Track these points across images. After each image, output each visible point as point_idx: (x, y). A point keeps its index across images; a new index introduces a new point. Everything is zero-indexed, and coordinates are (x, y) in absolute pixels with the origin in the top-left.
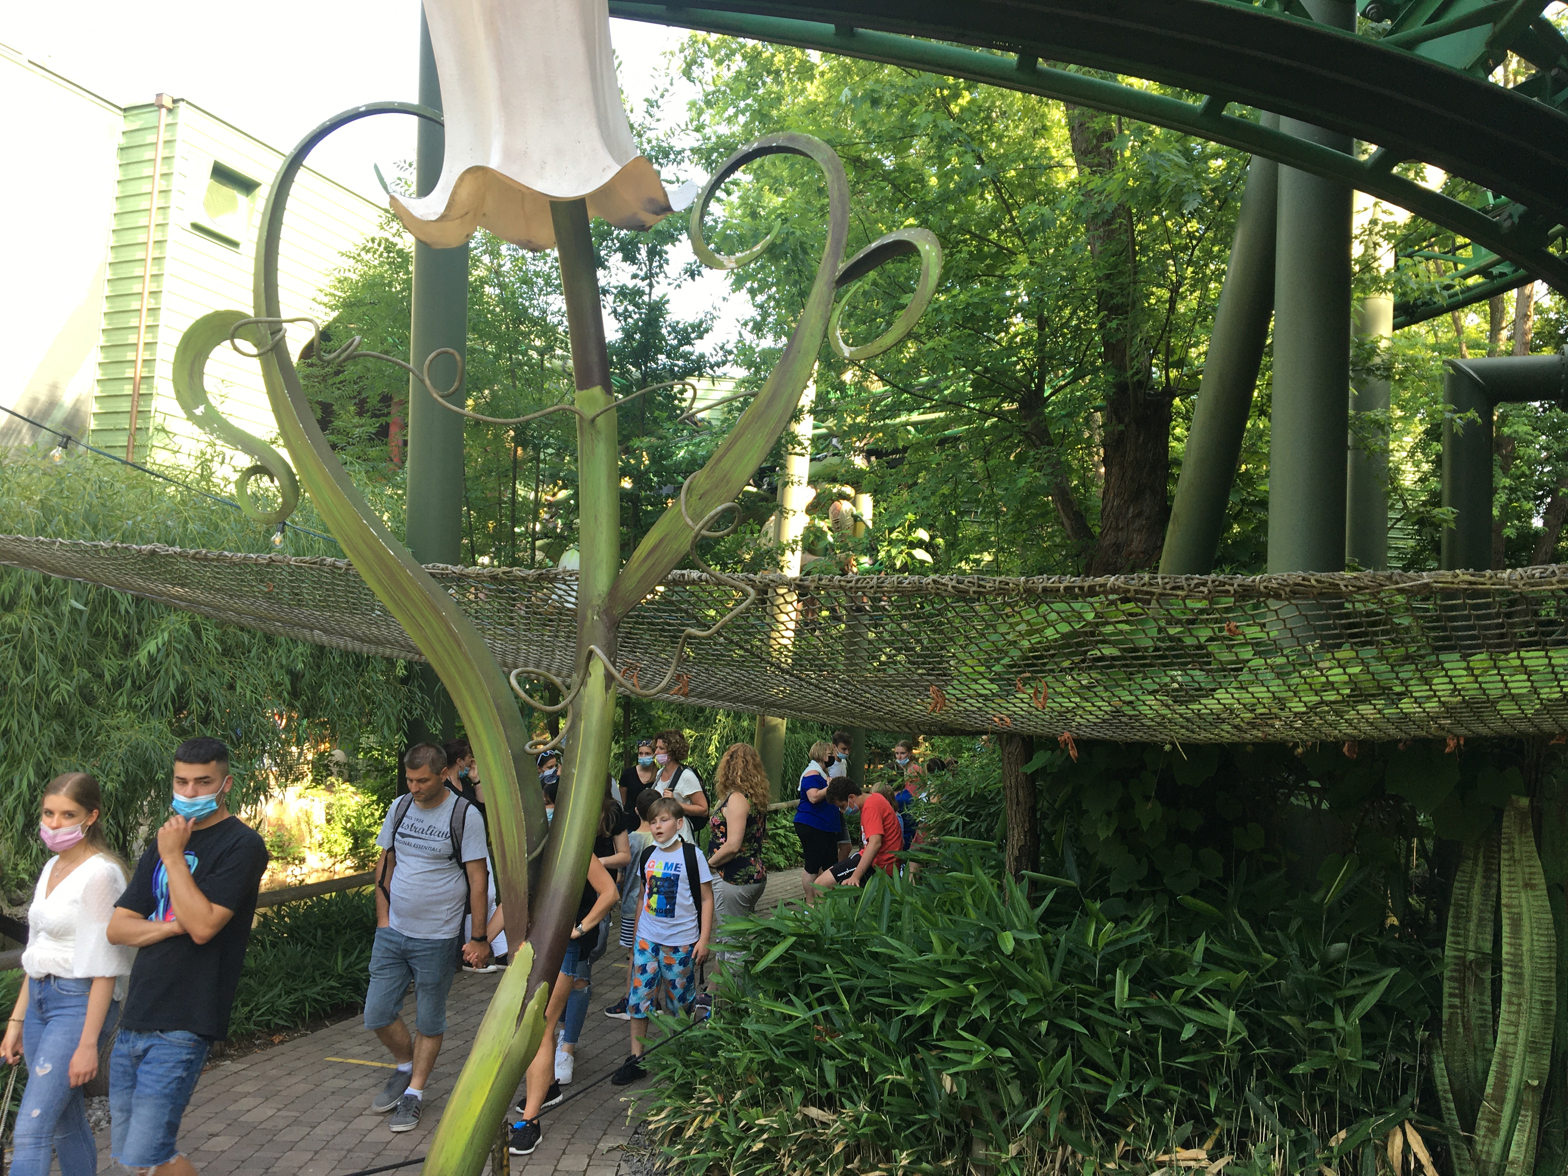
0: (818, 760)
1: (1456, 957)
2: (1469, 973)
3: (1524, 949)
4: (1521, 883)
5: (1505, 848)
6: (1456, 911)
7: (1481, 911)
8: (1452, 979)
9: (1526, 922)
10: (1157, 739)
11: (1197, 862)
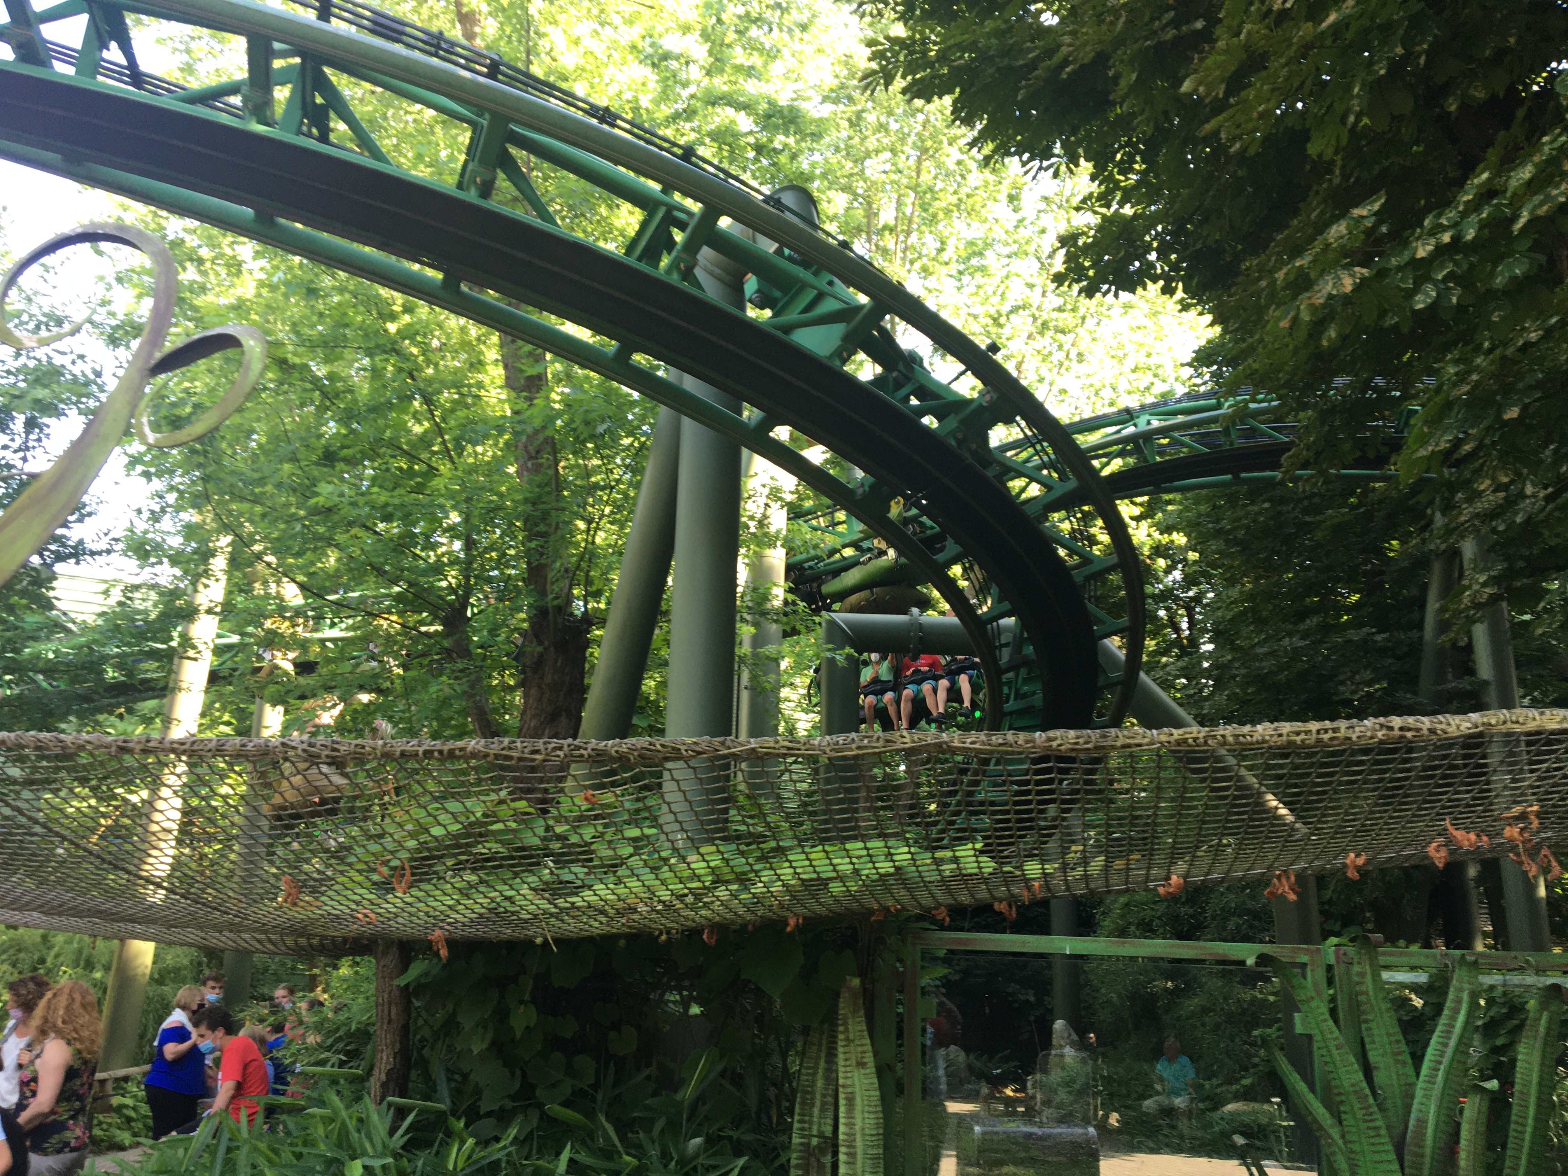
0: (184, 1008)
1: (802, 1144)
2: (812, 1160)
3: (857, 1127)
4: (854, 1063)
5: (841, 1028)
6: (802, 1098)
7: (824, 1096)
8: (797, 1166)
9: (858, 1101)
10: (530, 933)
11: (571, 1070)
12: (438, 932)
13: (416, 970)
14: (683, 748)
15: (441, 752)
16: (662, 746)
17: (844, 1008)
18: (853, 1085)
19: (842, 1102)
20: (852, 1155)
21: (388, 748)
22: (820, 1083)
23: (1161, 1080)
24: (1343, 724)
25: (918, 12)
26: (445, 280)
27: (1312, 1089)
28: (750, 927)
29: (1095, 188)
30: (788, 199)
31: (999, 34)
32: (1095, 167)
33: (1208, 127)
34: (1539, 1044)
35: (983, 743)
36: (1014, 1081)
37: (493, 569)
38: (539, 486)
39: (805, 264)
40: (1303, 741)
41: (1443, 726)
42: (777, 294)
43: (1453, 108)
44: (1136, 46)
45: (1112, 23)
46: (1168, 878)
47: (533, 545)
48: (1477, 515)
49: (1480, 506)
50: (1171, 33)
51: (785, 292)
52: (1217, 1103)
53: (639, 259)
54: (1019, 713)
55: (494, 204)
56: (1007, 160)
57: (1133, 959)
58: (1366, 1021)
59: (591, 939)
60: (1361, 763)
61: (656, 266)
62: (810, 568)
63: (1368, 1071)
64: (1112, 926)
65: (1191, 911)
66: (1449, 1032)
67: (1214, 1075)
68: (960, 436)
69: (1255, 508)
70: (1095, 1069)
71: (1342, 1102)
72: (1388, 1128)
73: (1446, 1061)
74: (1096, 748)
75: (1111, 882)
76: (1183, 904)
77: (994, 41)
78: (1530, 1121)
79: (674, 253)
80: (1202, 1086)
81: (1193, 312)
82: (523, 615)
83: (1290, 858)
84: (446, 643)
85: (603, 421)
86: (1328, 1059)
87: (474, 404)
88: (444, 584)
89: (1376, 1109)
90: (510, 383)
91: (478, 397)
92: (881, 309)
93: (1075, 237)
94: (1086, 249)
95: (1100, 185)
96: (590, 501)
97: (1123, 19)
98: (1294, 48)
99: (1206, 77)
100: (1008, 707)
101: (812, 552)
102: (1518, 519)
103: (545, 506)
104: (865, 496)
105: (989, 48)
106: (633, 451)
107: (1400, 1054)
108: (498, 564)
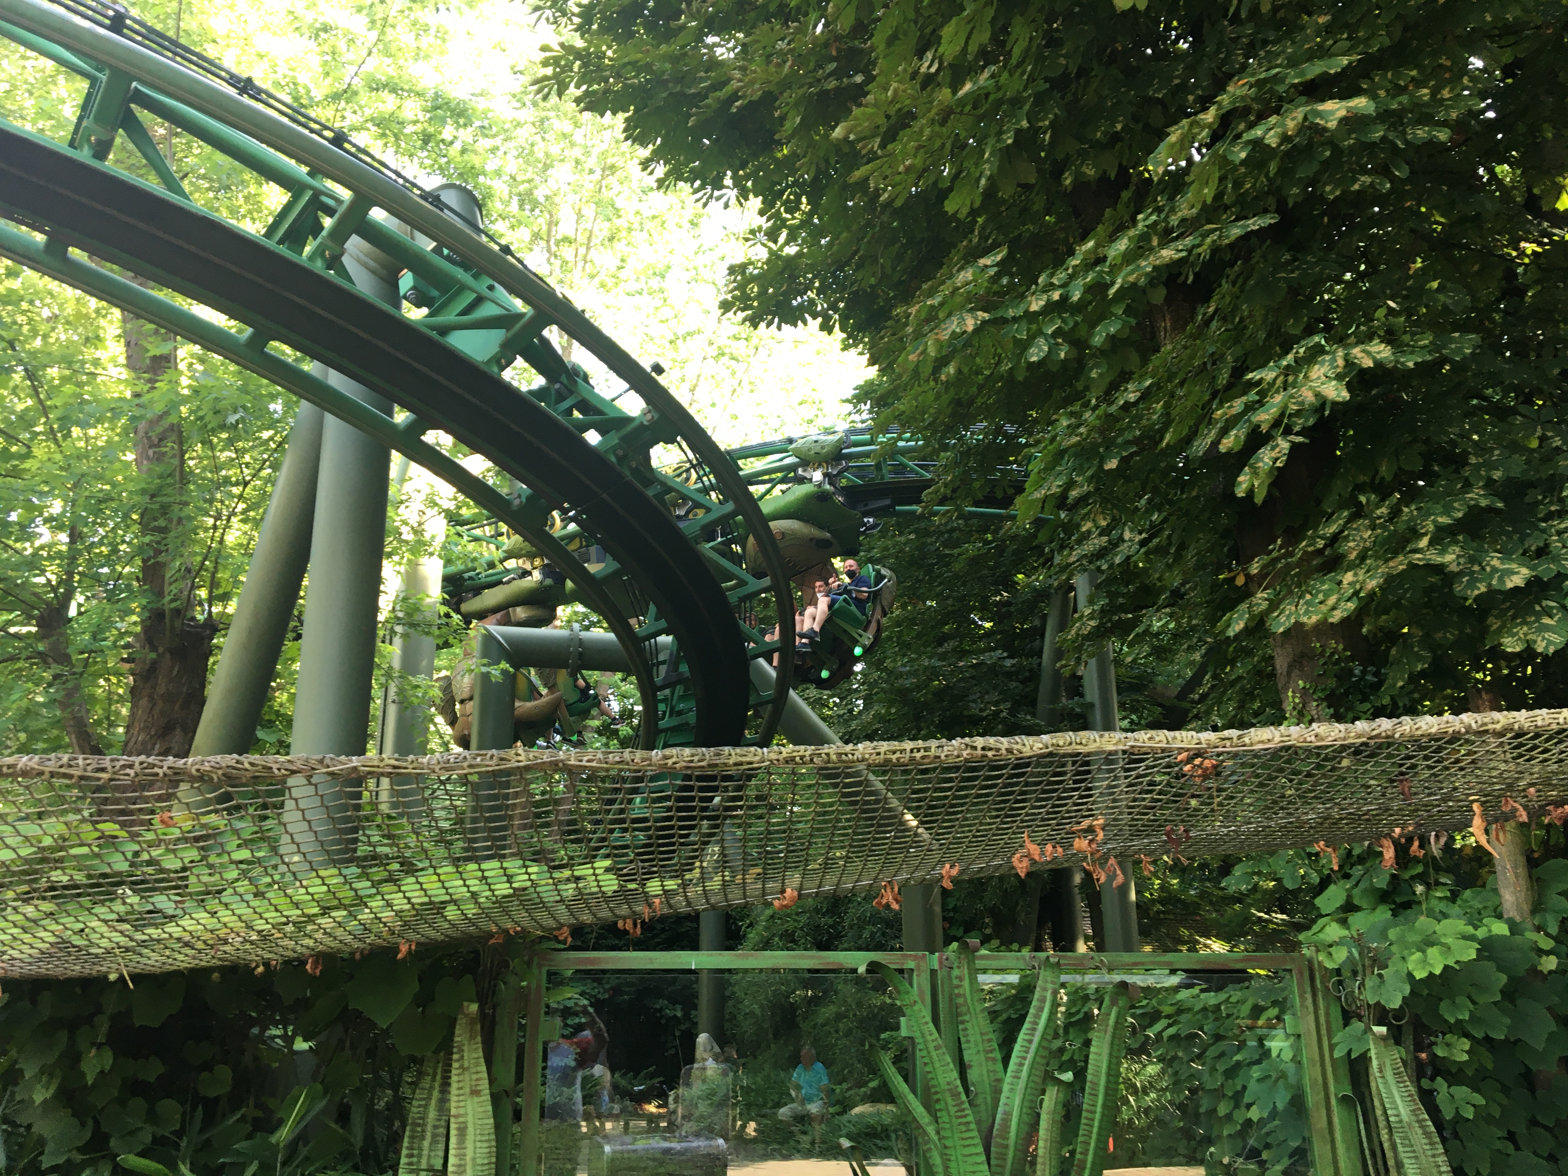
3: (468, 1158)
4: (468, 1090)
5: (455, 1057)
6: (412, 1131)
7: (435, 1127)
9: (470, 1131)
10: (104, 969)
11: (152, 1116)
14: (275, 767)
16: (252, 764)
17: (460, 1035)
18: (466, 1114)
19: (453, 1132)
22: (432, 1114)
23: (798, 1088)
24: (933, 743)
25: (595, 27)
26: (49, 243)
27: (914, 1091)
28: (358, 956)
29: (763, 222)
30: (450, 198)
31: (675, 59)
32: (763, 203)
33: (858, 174)
34: (1108, 1037)
35: (600, 761)
36: (659, 1096)
37: (102, 566)
38: (160, 477)
39: (465, 265)
40: (898, 759)
41: (1019, 747)
42: (435, 293)
43: (1068, 182)
44: (801, 92)
45: (779, 65)
46: (783, 891)
47: (147, 539)
48: (1085, 556)
49: (1089, 547)
50: (832, 84)
51: (444, 292)
52: (845, 1106)
53: (280, 242)
54: (674, 730)
55: (111, 164)
56: (681, 184)
57: (775, 971)
58: (963, 1022)
59: (178, 973)
60: (951, 780)
61: (301, 254)
62: (470, 578)
63: (963, 1069)
64: (757, 939)
65: (831, 921)
66: (1034, 1029)
67: (844, 1080)
68: (620, 453)
69: (902, 539)
70: (736, 1078)
71: (938, 1100)
72: (978, 1123)
73: (1030, 1056)
74: (709, 765)
75: (730, 896)
76: (824, 915)
77: (668, 66)
78: (1099, 1109)
79: (319, 240)
80: (833, 1090)
81: (853, 351)
82: (135, 618)
83: (893, 870)
84: (41, 647)
85: (235, 411)
86: (926, 1060)
87: (88, 383)
88: (41, 580)
89: (967, 1105)
90: (132, 364)
91: (93, 375)
92: (542, 319)
93: (743, 267)
94: (753, 279)
95: (768, 220)
96: (219, 496)
97: (789, 63)
98: (934, 111)
99: (855, 126)
100: (663, 724)
101: (470, 565)
102: (1118, 560)
103: (165, 499)
104: (522, 507)
105: (664, 72)
106: (273, 445)
107: (991, 1051)
108: (108, 561)
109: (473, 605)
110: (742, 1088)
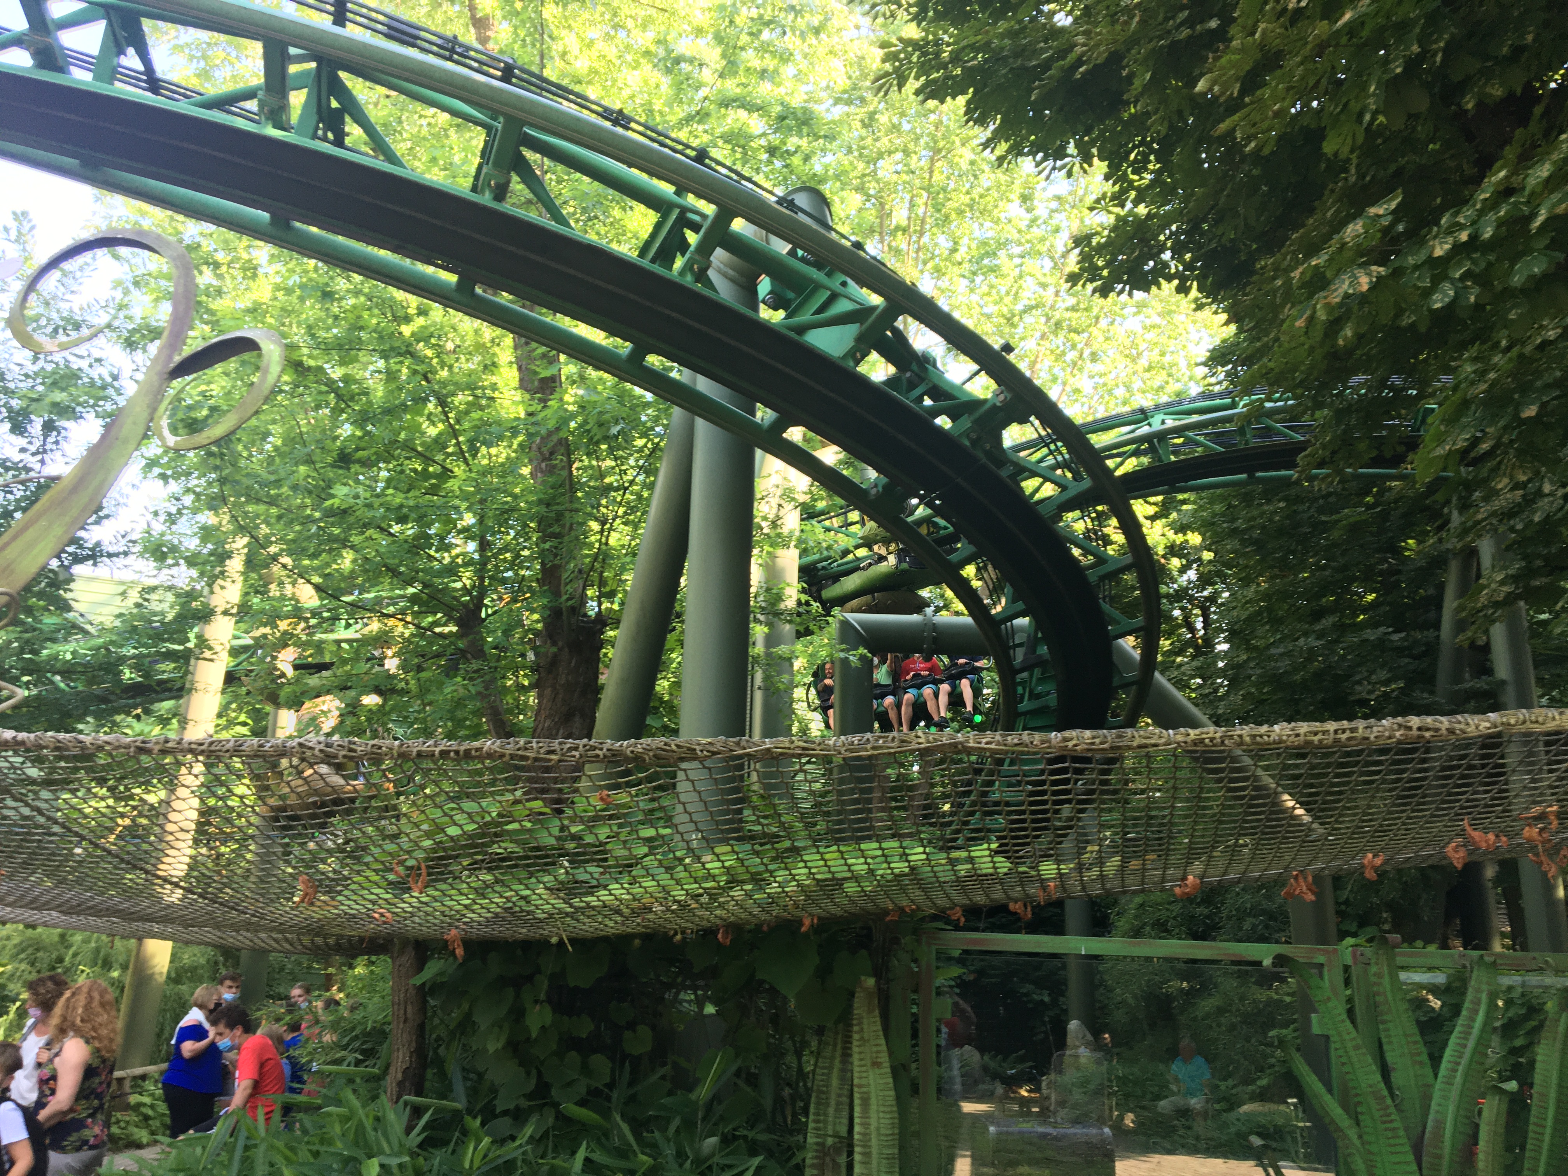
0: (201, 1007)
1: (817, 1144)
2: (828, 1159)
3: (872, 1127)
4: (869, 1063)
5: (856, 1028)
6: (817, 1097)
7: (839, 1096)
8: (813, 1166)
9: (873, 1101)
10: (546, 933)
11: (586, 1070)
12: (454, 932)
13: (432, 969)
14: (698, 748)
15: (457, 752)
16: (678, 746)
17: (859, 1007)
18: (868, 1085)
19: (857, 1102)
20: (867, 1155)
21: (404, 748)
22: (835, 1082)
23: (1177, 1080)
24: (1360, 724)
25: (931, 14)
26: (459, 282)
27: (1329, 1089)
28: (765, 928)
29: (1109, 188)
30: (801, 200)
31: (1012, 34)
32: (1109, 166)
33: (1223, 127)
34: (1558, 1045)
35: (998, 743)
36: (1028, 1081)
37: (507, 570)
38: (553, 487)
39: (819, 265)
40: (1320, 741)
41: (1462, 726)
42: (791, 295)
43: (1470, 106)
44: (1150, 46)
45: (1125, 22)
46: (1184, 878)
47: (547, 546)
48: (1494, 514)
49: (1498, 504)
50: (1185, 33)
51: (799, 294)
52: (1232, 1104)
53: (653, 261)
54: (1034, 713)
55: (508, 207)
56: (1020, 161)
57: (1148, 959)
58: (1384, 1022)
59: (606, 939)
60: (1379, 763)
61: (670, 269)
62: (824, 568)
63: (1385, 1072)
64: (1127, 927)
65: (1206, 912)
66: (1468, 1033)
67: (1229, 1076)
68: (974, 436)
69: (1271, 508)
71: (1359, 1103)
72: (1406, 1129)
73: (1464, 1061)
74: (1112, 748)
75: (1127, 882)
76: (1199, 904)
77: (1007, 42)
78: (1549, 1123)
79: (688, 255)
81: (1207, 312)
82: (536, 616)
83: (1307, 858)
84: (461, 645)
85: (617, 423)
86: (1343, 1060)
87: (489, 406)
88: (458, 585)
89: (1392, 1110)
90: (524, 385)
91: (492, 399)
92: (893, 310)
93: (1088, 237)
94: (1100, 249)
95: (1114, 184)
96: (604, 502)
97: (1137, 19)
98: (1309, 47)
99: (1220, 76)
100: (1025, 705)
101: (825, 553)
102: (1537, 518)
103: (559, 508)
104: (879, 496)
105: (1002, 49)
106: (647, 452)
107: (1419, 1054)
108: (512, 565)
109: (832, 592)
110: (1118, 1077)
